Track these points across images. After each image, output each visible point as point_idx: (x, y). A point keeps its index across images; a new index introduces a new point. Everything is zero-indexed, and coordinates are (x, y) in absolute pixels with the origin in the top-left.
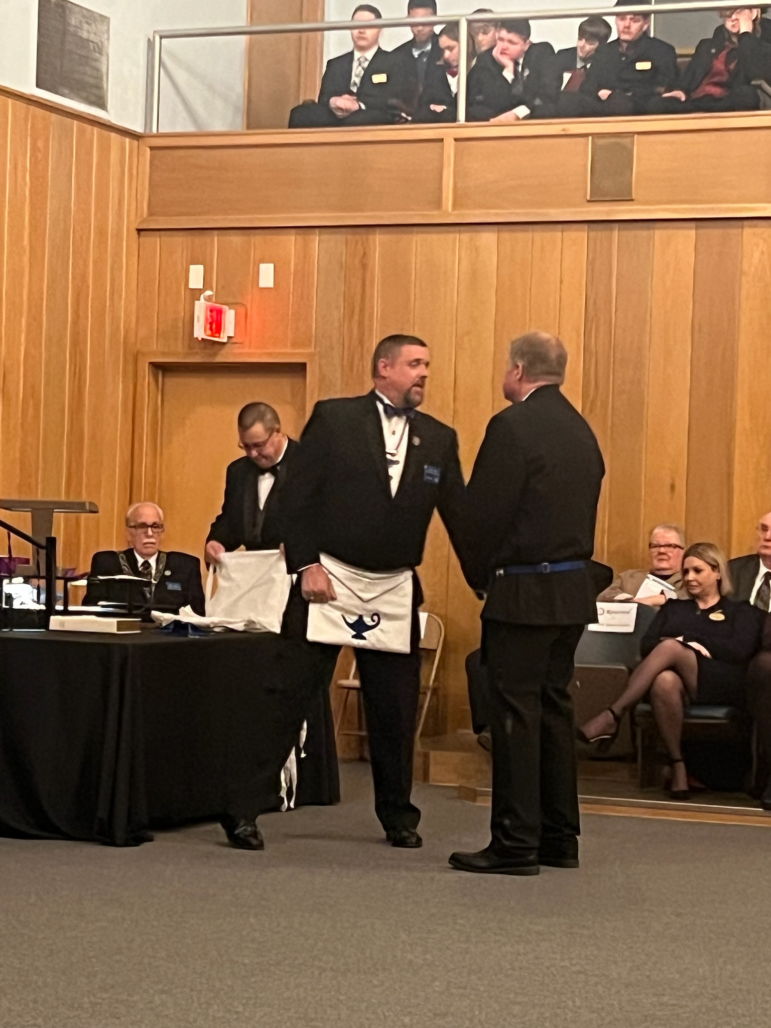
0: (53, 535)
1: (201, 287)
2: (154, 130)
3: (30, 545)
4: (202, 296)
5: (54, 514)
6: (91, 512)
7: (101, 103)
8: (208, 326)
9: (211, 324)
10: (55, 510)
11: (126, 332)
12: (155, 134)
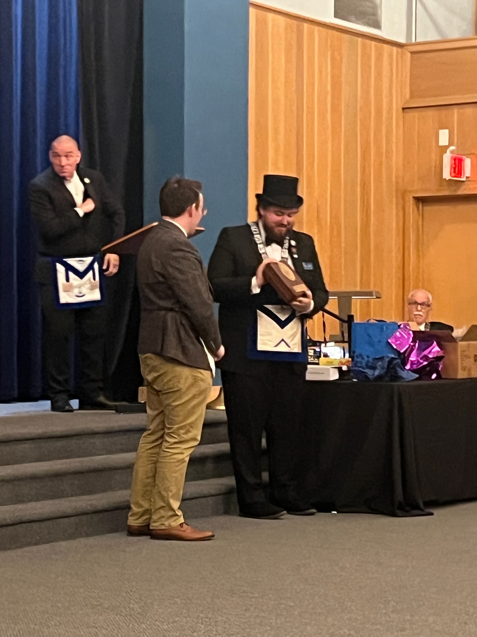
1: (447, 144)
2: (414, 41)
4: (448, 151)
6: (377, 298)
7: (377, 26)
8: (453, 170)
9: (455, 168)
10: (353, 297)
11: (397, 177)
12: (414, 43)
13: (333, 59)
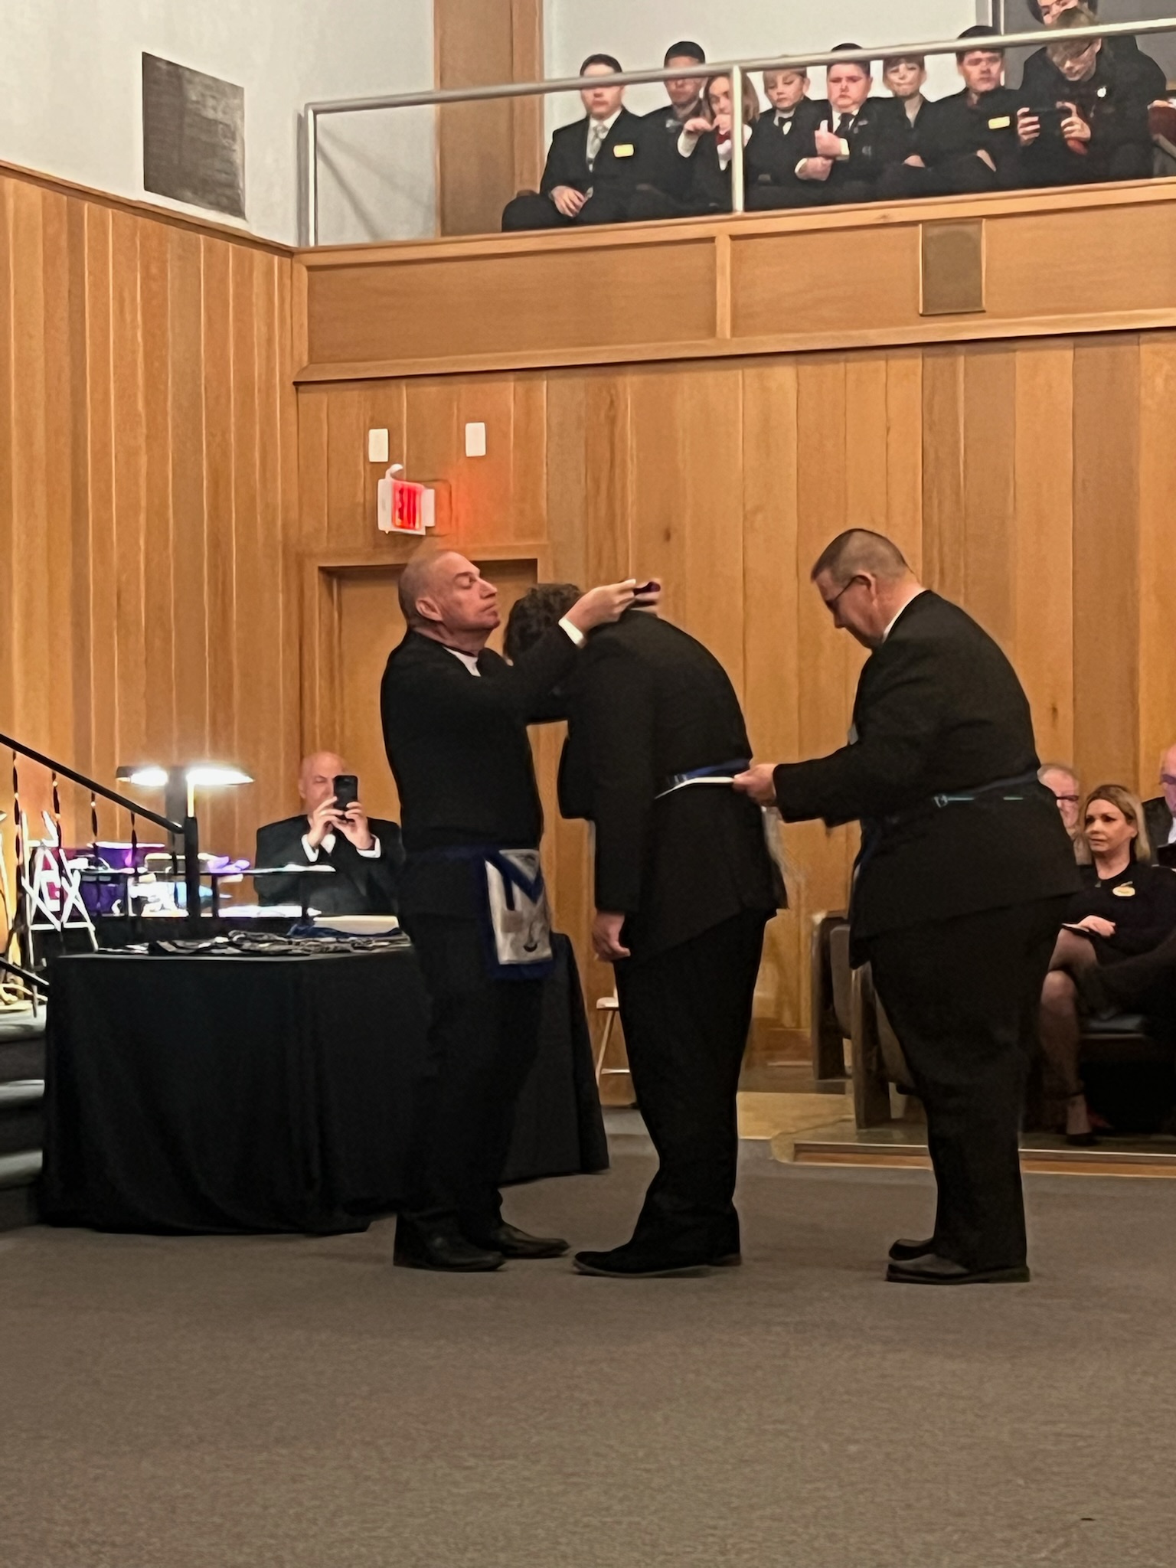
1: (385, 459)
2: (312, 243)
4: (388, 473)
7: (237, 211)
8: (397, 513)
9: (401, 511)
11: (285, 526)
12: (313, 248)
13: (147, 277)
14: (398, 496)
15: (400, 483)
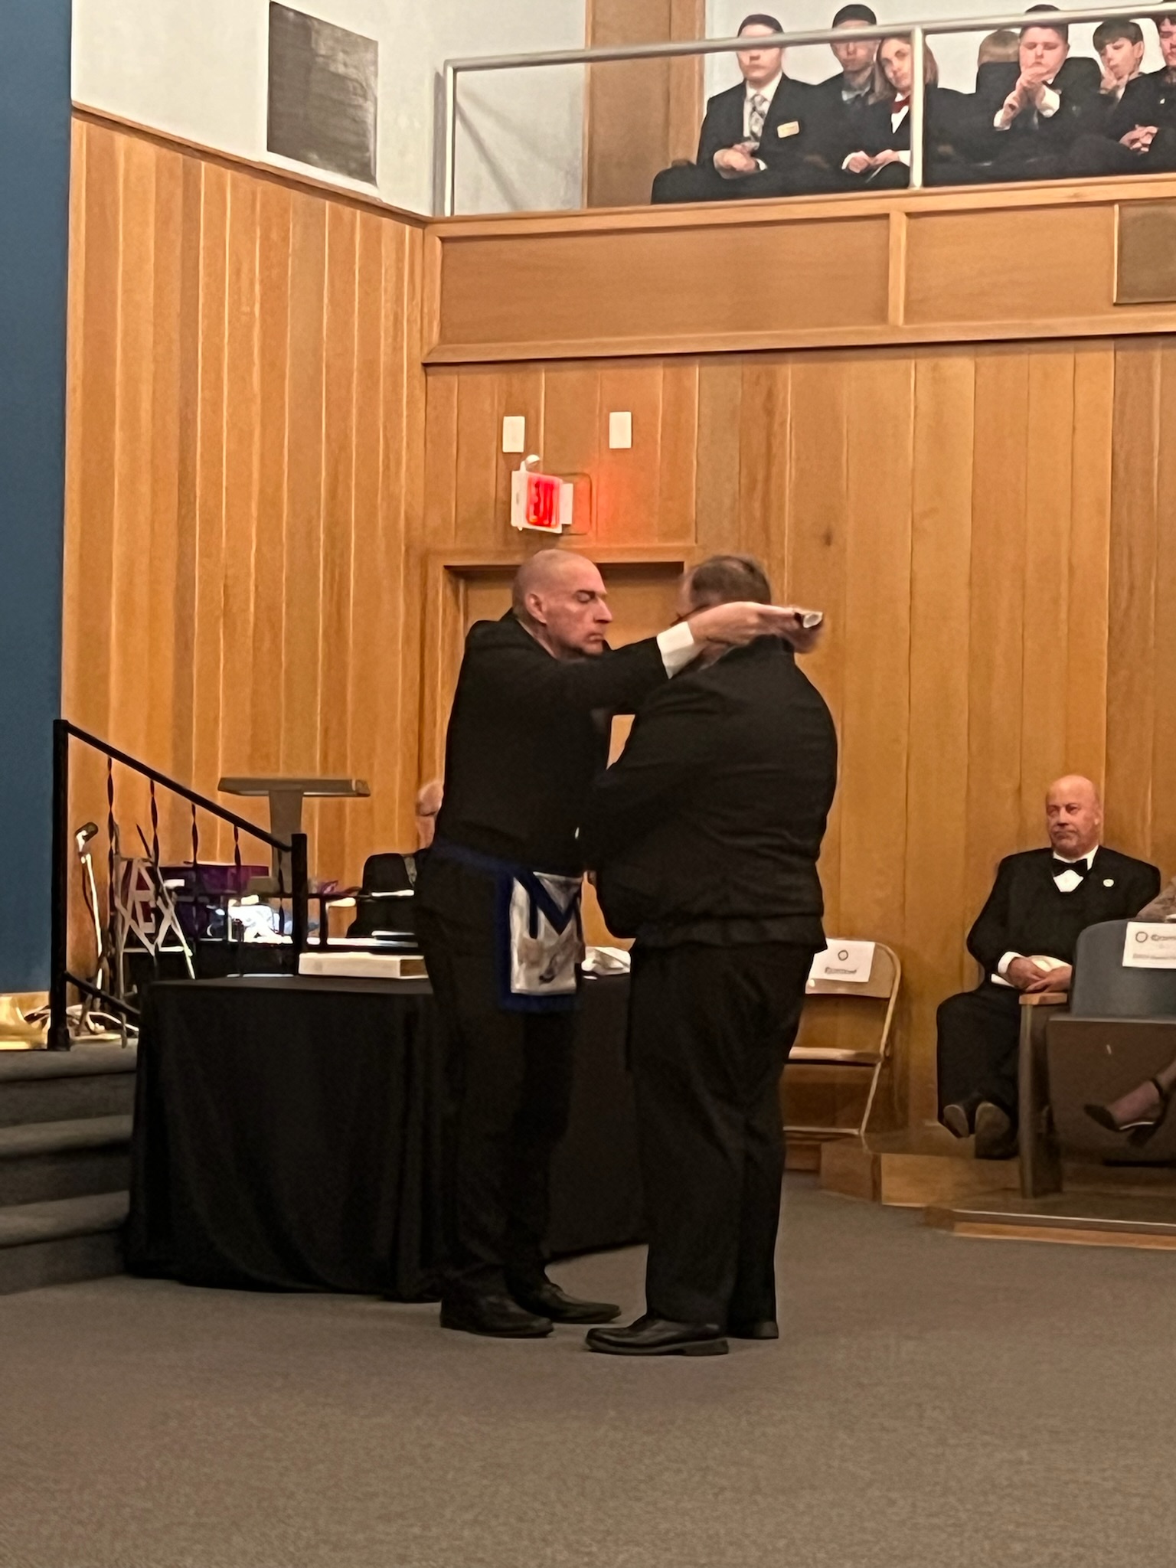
0: (303, 831)
1: (520, 448)
2: (448, 213)
3: (269, 846)
4: (523, 464)
5: (304, 798)
6: (360, 795)
7: (366, 173)
8: (532, 509)
9: (537, 506)
10: (306, 793)
11: (408, 522)
12: (449, 218)
13: (267, 245)
14: (534, 490)
15: (536, 476)
